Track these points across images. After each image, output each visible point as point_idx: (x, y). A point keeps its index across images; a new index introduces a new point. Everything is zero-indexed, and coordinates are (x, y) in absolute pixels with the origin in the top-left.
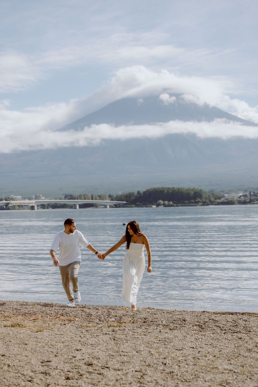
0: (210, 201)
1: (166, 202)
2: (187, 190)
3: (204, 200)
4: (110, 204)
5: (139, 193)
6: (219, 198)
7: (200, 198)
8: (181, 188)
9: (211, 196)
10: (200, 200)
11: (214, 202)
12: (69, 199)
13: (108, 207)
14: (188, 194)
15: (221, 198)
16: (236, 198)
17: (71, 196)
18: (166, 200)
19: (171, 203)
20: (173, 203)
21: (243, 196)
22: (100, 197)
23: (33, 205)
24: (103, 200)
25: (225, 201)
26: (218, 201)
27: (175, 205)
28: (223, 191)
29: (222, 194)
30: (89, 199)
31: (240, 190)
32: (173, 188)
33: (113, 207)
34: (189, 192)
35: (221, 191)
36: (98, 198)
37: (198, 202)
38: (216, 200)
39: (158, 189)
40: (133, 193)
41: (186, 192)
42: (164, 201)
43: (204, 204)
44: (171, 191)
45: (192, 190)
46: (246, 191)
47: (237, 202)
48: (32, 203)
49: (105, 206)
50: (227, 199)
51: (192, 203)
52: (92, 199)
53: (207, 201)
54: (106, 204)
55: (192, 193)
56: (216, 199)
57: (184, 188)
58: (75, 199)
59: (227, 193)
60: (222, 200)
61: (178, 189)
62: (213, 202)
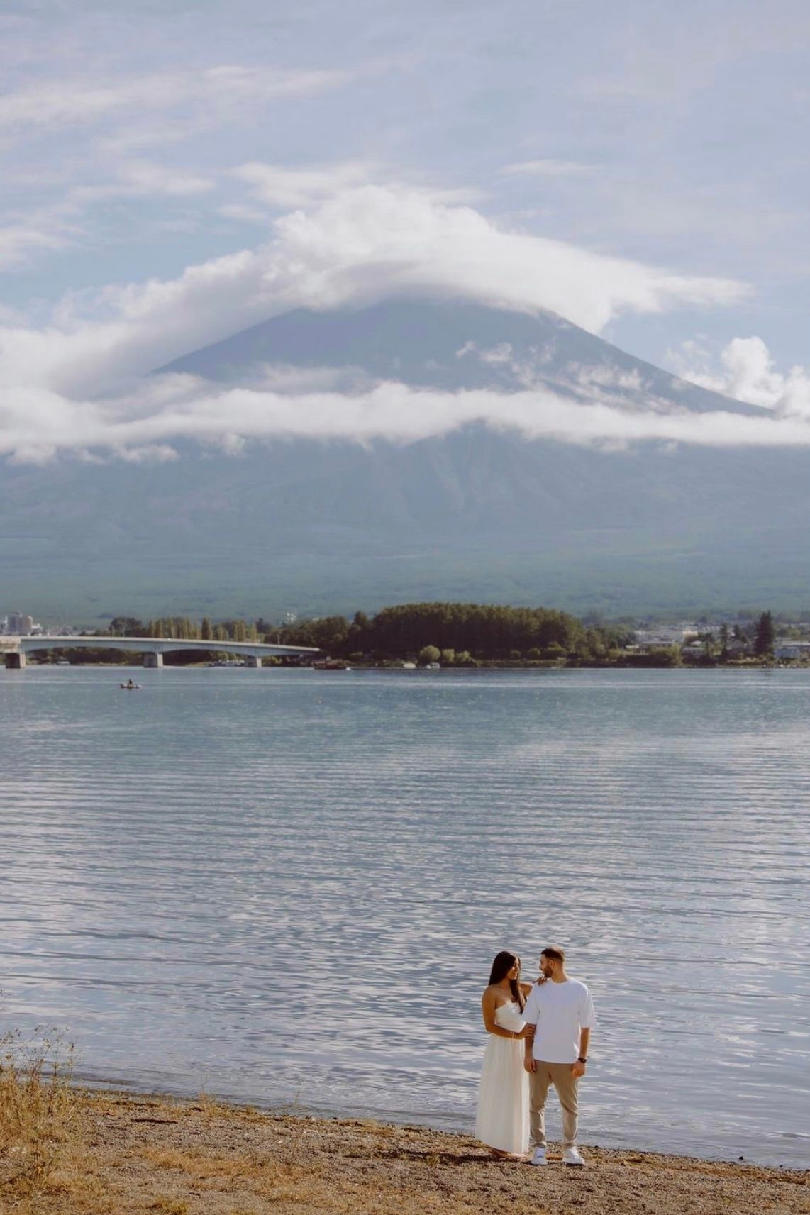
0: (593, 652)
1: (450, 653)
2: (520, 613)
3: (573, 650)
4: (263, 654)
5: (359, 618)
6: (623, 644)
7: (561, 643)
8: (499, 609)
9: (597, 636)
10: (559, 648)
11: (607, 655)
12: (128, 634)
13: (259, 662)
14: (522, 627)
15: (628, 643)
16: (676, 646)
17: (132, 622)
18: (449, 647)
19: (466, 654)
20: (472, 655)
21: (700, 637)
22: (231, 630)
23: (15, 650)
24: (240, 640)
25: (642, 653)
26: (620, 652)
27: (479, 662)
28: (628, 620)
29: (626, 629)
30: (194, 636)
31: (683, 617)
32: (474, 607)
33: (273, 664)
34: (525, 620)
35: (623, 620)
36: (221, 631)
37: (553, 656)
38: (611, 651)
39: (424, 608)
40: (341, 620)
41: (516, 620)
42: (441, 648)
43: (575, 661)
44: (464, 617)
45: (535, 615)
46: (704, 620)
47: (679, 658)
48: (13, 645)
49: (250, 662)
50: (648, 649)
51: (535, 657)
52: (205, 637)
53: (585, 651)
54: (252, 653)
55: (535, 624)
56: (612, 646)
57: (507, 608)
58: (146, 633)
59: (642, 626)
60: (631, 649)
61: (490, 612)
62: (604, 657)
